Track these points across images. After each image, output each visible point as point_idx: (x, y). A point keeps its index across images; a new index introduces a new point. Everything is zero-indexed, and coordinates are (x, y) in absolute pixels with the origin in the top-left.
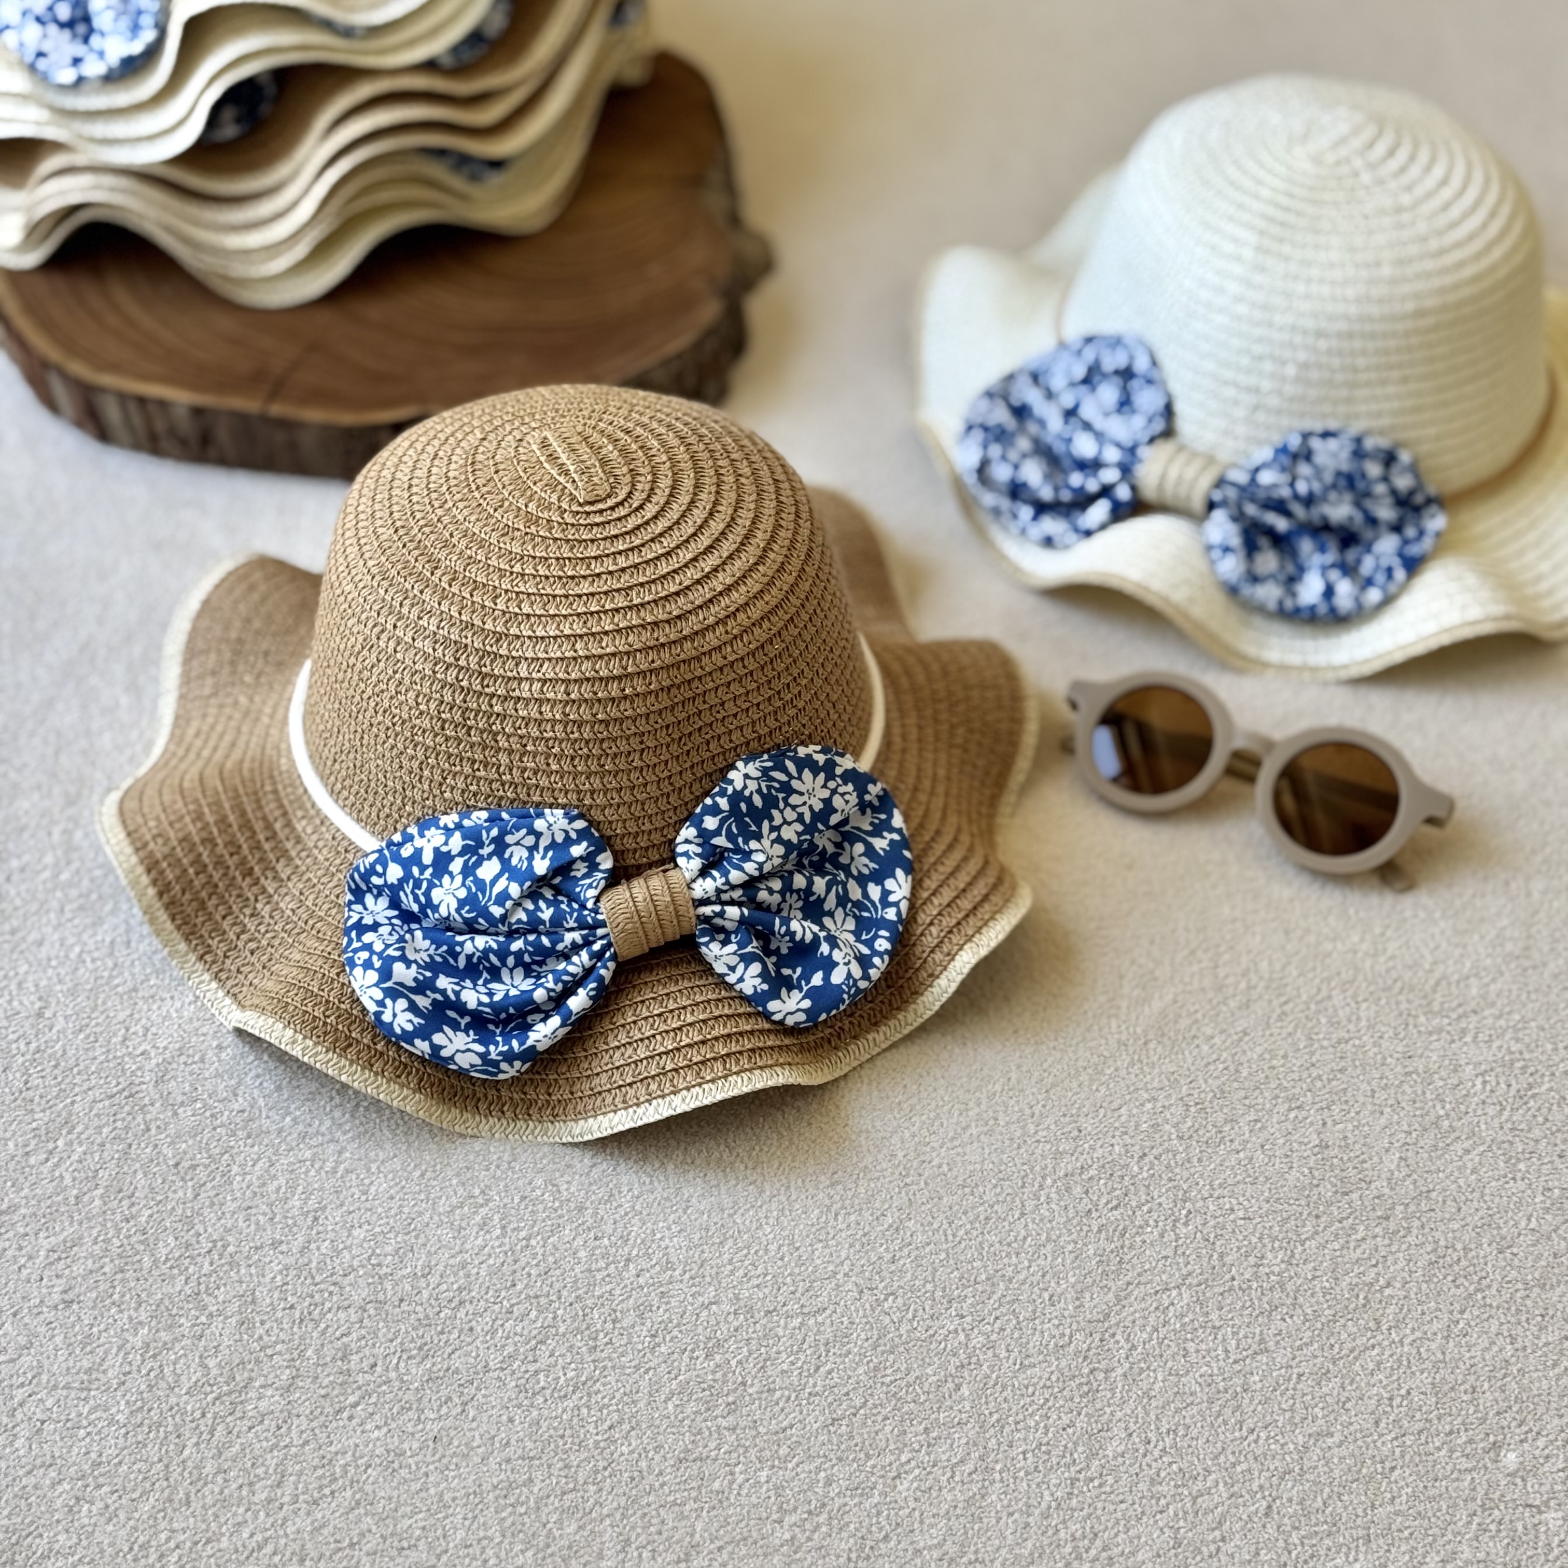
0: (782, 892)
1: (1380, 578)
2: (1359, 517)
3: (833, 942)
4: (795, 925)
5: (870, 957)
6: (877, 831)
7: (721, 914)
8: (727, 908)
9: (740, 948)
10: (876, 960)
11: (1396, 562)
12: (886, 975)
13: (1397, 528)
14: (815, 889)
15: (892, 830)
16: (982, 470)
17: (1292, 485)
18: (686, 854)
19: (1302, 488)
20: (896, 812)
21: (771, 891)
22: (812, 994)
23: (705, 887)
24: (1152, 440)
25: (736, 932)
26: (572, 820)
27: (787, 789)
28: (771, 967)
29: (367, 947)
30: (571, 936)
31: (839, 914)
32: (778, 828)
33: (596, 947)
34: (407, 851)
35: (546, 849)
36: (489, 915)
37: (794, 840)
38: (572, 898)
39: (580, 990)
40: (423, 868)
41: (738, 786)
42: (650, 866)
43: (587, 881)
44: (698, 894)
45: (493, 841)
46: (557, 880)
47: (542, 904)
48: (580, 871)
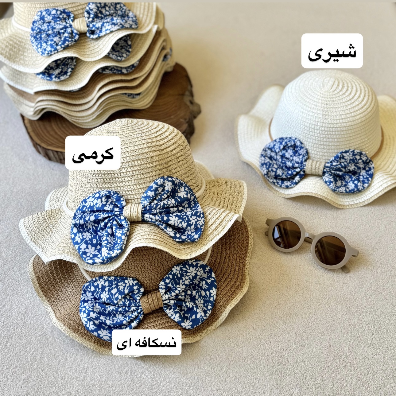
0: (185, 296)
3: (197, 307)
4: (188, 304)
6: (208, 278)
7: (170, 302)
8: (171, 301)
9: (174, 310)
10: (208, 311)
12: (210, 315)
14: (193, 294)
15: (212, 277)
18: (161, 288)
20: (213, 273)
21: (182, 296)
22: (192, 321)
23: (166, 297)
25: (173, 306)
26: (134, 280)
27: (186, 272)
28: (182, 314)
29: (85, 307)
30: (133, 308)
31: (199, 299)
32: (184, 281)
33: (139, 311)
34: (96, 284)
35: (128, 287)
36: (113, 303)
37: (188, 284)
38: (134, 299)
39: (135, 321)
40: (99, 289)
41: (175, 272)
42: (153, 290)
43: (137, 295)
44: (164, 299)
45: (115, 284)
46: (130, 294)
47: (126, 300)
48: (136, 292)
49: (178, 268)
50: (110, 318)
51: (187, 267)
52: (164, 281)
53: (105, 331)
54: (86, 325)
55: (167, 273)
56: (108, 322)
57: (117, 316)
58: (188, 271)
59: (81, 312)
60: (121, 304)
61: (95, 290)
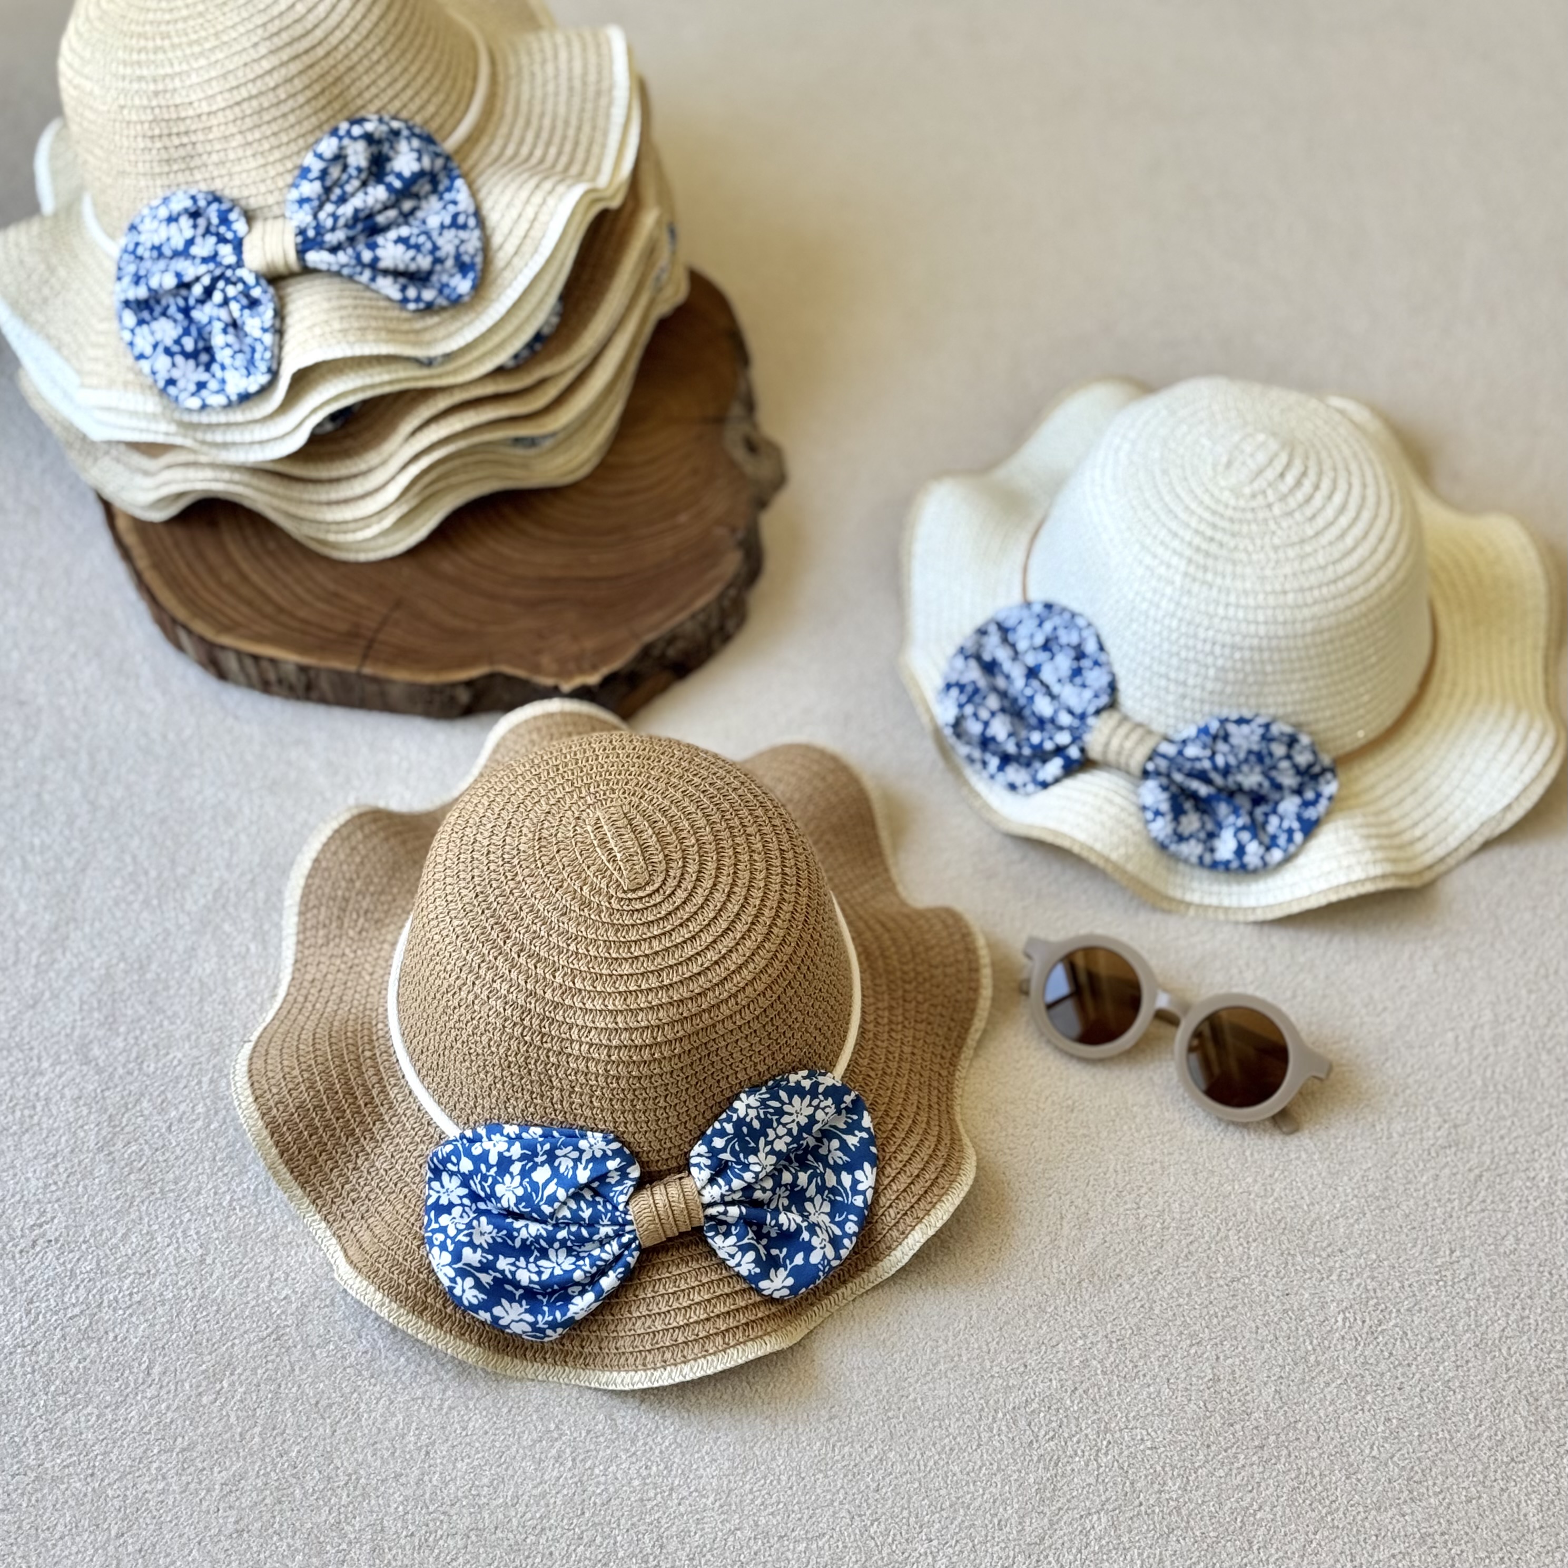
0: (773, 1190)
1: (1282, 840)
2: (1266, 784)
3: (812, 1228)
4: (783, 1218)
5: (842, 1238)
6: (850, 1130)
7: (725, 1212)
8: (730, 1208)
9: (739, 1239)
10: (846, 1242)
11: (1296, 825)
12: (854, 1251)
13: (1299, 791)
14: (799, 1182)
15: (862, 1129)
16: (957, 725)
17: (1212, 758)
18: (698, 1165)
19: (1220, 761)
20: (866, 1113)
21: (764, 1190)
22: (794, 1272)
23: (713, 1193)
24: (1098, 712)
25: (736, 1224)
26: (609, 1142)
27: (780, 1112)
28: (763, 1252)
29: (443, 1230)
30: (605, 1230)
31: (818, 1199)
32: (771, 1143)
33: (625, 1239)
34: (477, 1150)
35: (588, 1161)
36: (540, 1212)
37: (784, 1149)
38: (607, 1200)
39: (611, 1273)
40: (489, 1167)
41: (742, 1114)
42: (670, 1172)
43: (619, 1188)
44: (707, 1199)
45: (546, 1152)
46: (595, 1185)
47: (583, 1205)
48: (614, 1178)
49: (753, 1100)
50: (528, 1262)
51: (783, 1095)
52: (709, 1143)
53: (515, 1305)
54: (451, 1289)
55: (716, 1118)
56: (524, 1277)
57: (551, 1253)
58: (787, 1108)
59: (432, 1245)
60: (564, 1217)
61: (477, 1170)
